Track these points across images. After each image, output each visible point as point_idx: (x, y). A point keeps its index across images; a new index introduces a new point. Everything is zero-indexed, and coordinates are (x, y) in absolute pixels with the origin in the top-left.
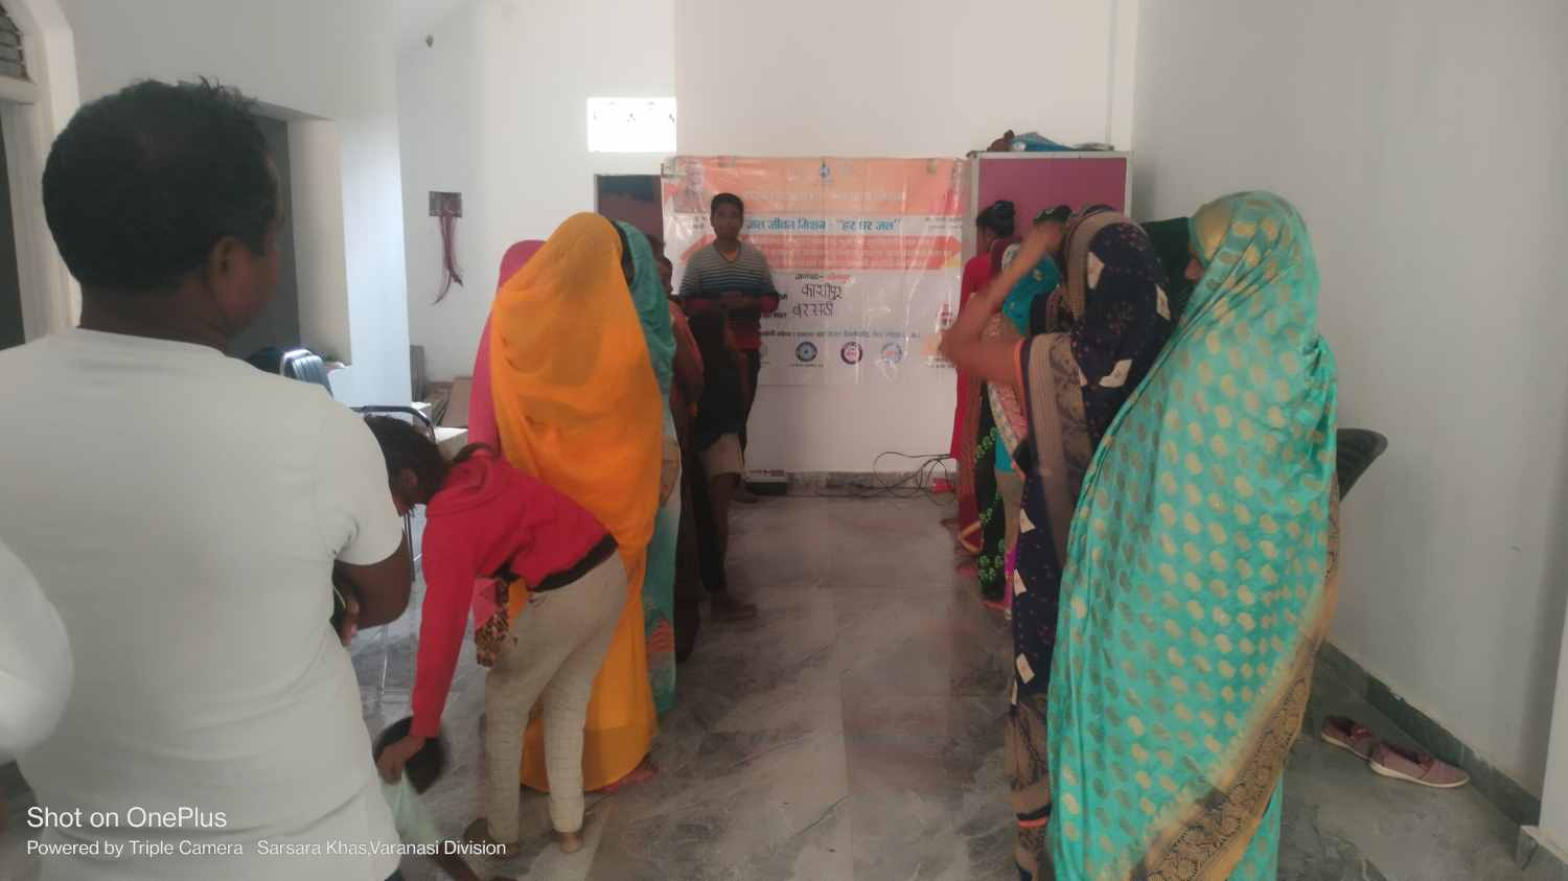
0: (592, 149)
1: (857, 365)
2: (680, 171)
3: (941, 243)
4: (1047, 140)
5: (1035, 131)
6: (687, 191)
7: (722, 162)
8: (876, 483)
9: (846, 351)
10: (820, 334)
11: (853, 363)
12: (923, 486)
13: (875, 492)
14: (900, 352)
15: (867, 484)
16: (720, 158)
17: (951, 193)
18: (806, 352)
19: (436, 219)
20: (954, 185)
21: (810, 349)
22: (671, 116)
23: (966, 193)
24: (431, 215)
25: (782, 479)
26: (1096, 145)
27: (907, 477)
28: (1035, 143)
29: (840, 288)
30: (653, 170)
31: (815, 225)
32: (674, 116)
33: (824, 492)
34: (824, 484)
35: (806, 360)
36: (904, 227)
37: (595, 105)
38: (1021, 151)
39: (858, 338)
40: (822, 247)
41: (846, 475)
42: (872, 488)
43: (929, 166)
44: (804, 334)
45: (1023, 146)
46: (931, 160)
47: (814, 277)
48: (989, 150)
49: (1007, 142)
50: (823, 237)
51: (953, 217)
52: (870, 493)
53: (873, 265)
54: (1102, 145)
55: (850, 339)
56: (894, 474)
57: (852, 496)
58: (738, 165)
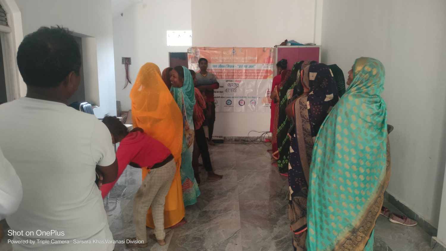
0: (168, 44)
1: (243, 106)
2: (193, 51)
3: (267, 71)
4: (297, 42)
5: (294, 40)
6: (195, 57)
7: (205, 49)
8: (249, 140)
9: (240, 102)
10: (233, 97)
11: (242, 105)
12: (262, 140)
13: (248, 142)
14: (256, 102)
15: (246, 140)
16: (204, 47)
17: (270, 57)
18: (229, 102)
19: (124, 65)
20: (271, 55)
21: (230, 102)
22: (190, 36)
23: (274, 57)
24: (122, 64)
25: (222, 139)
26: (311, 44)
27: (258, 138)
28: (293, 43)
29: (238, 84)
30: (185, 51)
31: (231, 66)
32: (191, 36)
33: (234, 142)
34: (234, 140)
35: (229, 105)
36: (256, 67)
37: (169, 33)
38: (289, 45)
39: (243, 98)
40: (233, 73)
41: (240, 137)
42: (248, 141)
43: (264, 50)
44: (228, 97)
45: (290, 44)
46: (264, 48)
47: (231, 81)
48: (280, 45)
49: (285, 43)
50: (234, 70)
51: (270, 64)
52: (247, 142)
53: (247, 78)
54: (312, 44)
55: (241, 99)
56: (254, 137)
57: (242, 143)
58: (210, 50)
